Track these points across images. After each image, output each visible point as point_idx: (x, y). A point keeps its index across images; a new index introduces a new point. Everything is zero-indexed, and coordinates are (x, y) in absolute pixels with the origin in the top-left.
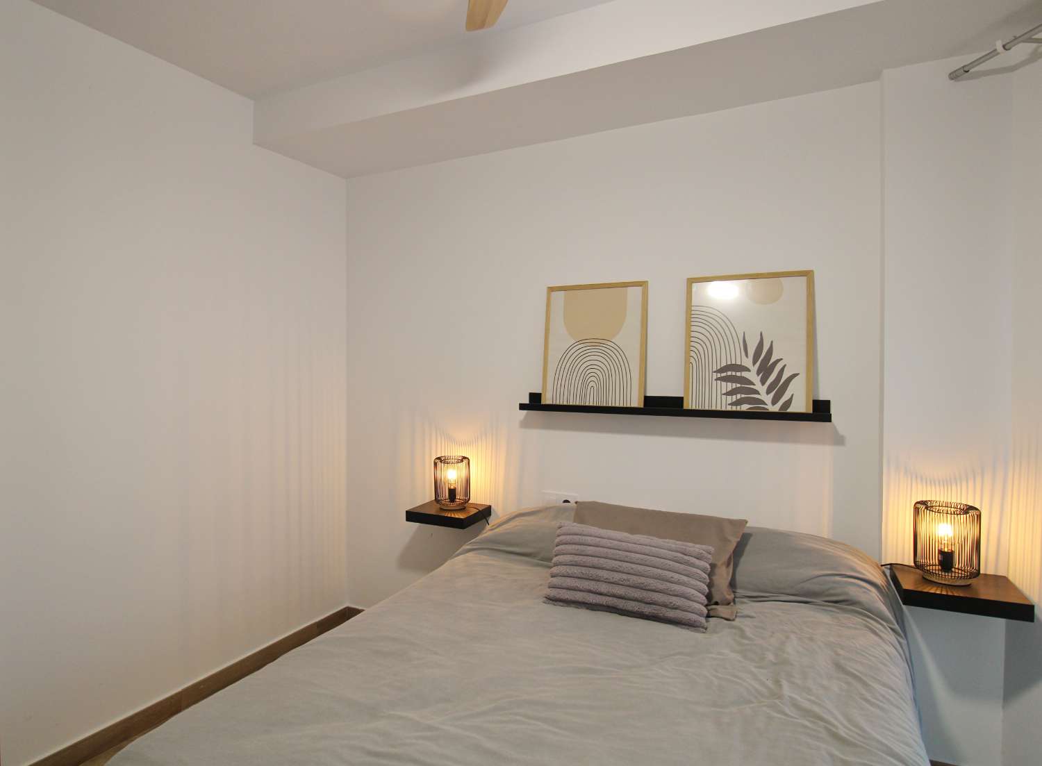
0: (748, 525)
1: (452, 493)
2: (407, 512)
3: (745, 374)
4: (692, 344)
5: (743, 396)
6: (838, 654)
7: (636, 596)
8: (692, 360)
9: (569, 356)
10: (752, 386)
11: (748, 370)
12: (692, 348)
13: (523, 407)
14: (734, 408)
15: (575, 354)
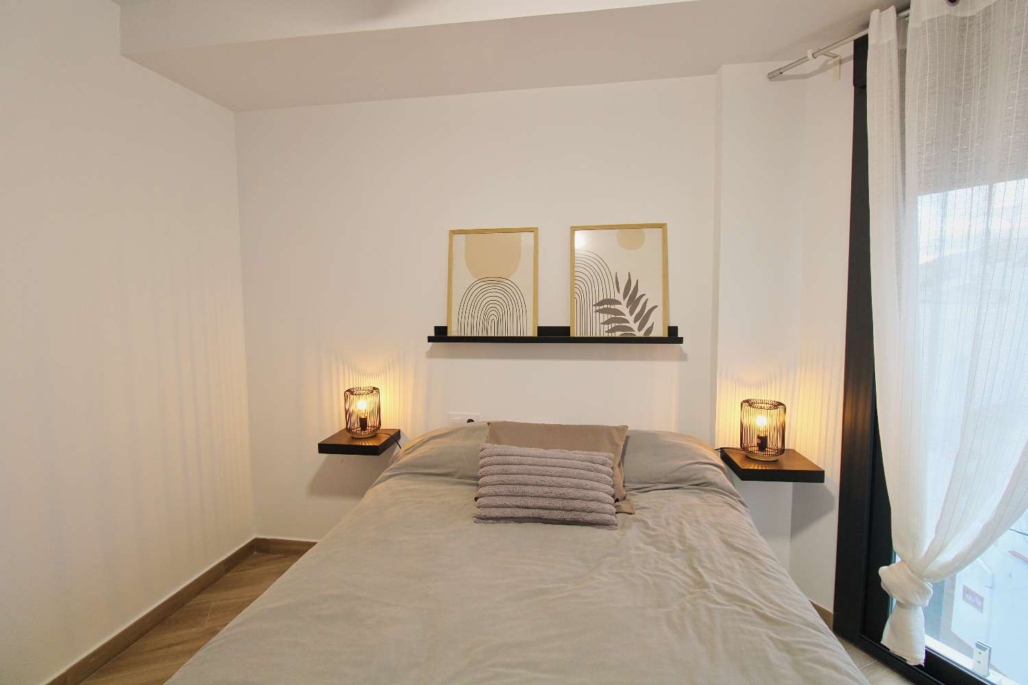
0: (629, 429)
1: (363, 423)
2: (320, 445)
3: (617, 307)
4: (576, 282)
5: (617, 324)
6: (722, 533)
7: (558, 505)
8: (576, 296)
9: (471, 293)
10: (623, 317)
11: (619, 303)
12: (576, 285)
13: (430, 339)
14: (610, 335)
15: (476, 292)
